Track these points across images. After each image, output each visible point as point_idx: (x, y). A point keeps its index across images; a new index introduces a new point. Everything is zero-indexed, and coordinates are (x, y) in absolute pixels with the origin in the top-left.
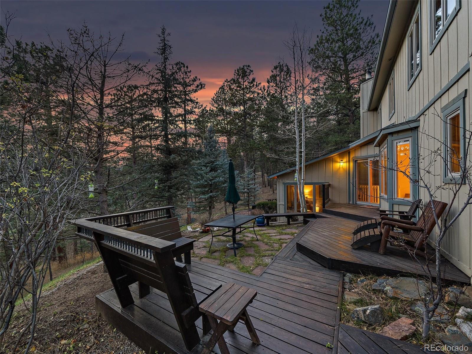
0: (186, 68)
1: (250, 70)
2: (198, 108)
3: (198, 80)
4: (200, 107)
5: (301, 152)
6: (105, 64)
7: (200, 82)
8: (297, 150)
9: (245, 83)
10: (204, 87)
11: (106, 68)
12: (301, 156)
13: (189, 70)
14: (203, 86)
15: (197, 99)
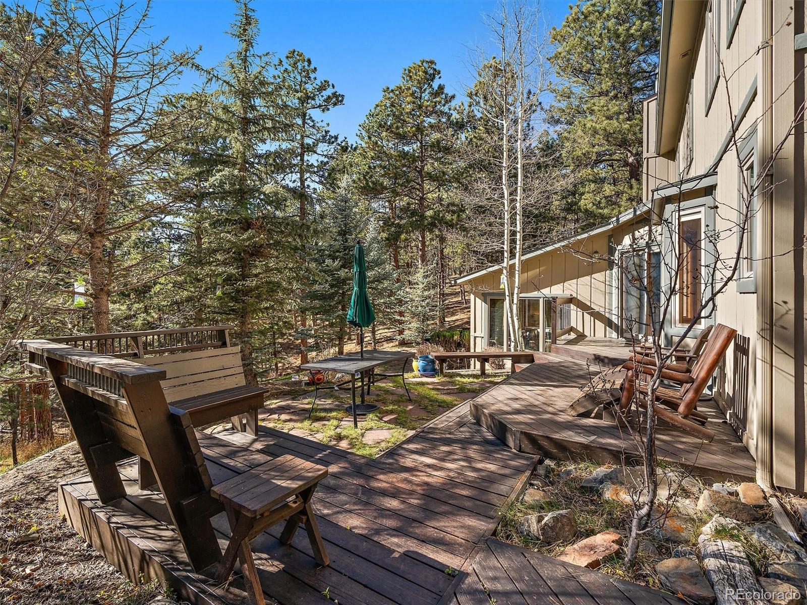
0: (306, 64)
1: (435, 70)
2: (329, 143)
3: (331, 87)
4: (333, 140)
5: (513, 233)
6: (114, 52)
7: (333, 91)
8: (506, 230)
9: (423, 95)
10: (341, 101)
11: (118, 60)
12: (513, 241)
13: (312, 67)
14: (340, 99)
15: (328, 125)
